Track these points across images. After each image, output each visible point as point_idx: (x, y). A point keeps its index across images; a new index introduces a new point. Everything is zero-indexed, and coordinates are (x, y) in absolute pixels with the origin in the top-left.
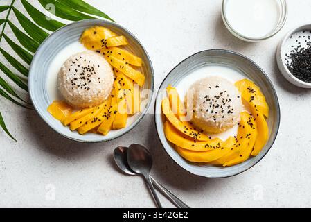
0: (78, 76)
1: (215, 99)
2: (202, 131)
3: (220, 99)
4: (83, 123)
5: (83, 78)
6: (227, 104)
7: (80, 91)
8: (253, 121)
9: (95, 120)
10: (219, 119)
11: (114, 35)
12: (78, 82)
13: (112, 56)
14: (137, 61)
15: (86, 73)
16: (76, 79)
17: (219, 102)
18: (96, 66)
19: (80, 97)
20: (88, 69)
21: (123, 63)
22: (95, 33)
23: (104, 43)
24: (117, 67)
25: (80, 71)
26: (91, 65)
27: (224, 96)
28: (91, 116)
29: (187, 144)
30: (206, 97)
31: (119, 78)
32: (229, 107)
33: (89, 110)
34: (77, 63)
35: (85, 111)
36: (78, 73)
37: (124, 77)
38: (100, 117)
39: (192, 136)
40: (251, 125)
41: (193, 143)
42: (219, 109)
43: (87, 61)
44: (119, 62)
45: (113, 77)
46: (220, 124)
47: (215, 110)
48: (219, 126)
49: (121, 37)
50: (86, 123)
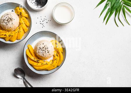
0: (6, 19)
1: (43, 48)
2: (41, 59)
3: (44, 48)
4: (2, 34)
5: (8, 21)
6: (47, 49)
7: (4, 24)
8: (58, 54)
9: (5, 35)
10: (45, 55)
11: (25, 12)
12: (5, 21)
13: (21, 19)
14: (28, 24)
15: (9, 20)
16: (5, 20)
17: (44, 49)
18: (13, 19)
19: (4, 26)
20: (10, 19)
21: (23, 22)
22: (20, 9)
23: (21, 13)
24: (21, 23)
25: (8, 18)
26: (12, 18)
27: (46, 47)
28: (5, 33)
29: (35, 64)
30: (40, 47)
31: (20, 26)
32: (48, 50)
33: (5, 31)
34: (8, 15)
35: (4, 31)
36: (7, 19)
37: (21, 27)
38: (7, 35)
39: (37, 61)
40: (57, 55)
41: (37, 63)
42: (44, 51)
43: (12, 16)
44: (22, 21)
45: (18, 25)
46: (45, 56)
47: (43, 52)
48: (45, 57)
49: (27, 14)
50: (2, 35)
